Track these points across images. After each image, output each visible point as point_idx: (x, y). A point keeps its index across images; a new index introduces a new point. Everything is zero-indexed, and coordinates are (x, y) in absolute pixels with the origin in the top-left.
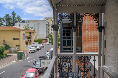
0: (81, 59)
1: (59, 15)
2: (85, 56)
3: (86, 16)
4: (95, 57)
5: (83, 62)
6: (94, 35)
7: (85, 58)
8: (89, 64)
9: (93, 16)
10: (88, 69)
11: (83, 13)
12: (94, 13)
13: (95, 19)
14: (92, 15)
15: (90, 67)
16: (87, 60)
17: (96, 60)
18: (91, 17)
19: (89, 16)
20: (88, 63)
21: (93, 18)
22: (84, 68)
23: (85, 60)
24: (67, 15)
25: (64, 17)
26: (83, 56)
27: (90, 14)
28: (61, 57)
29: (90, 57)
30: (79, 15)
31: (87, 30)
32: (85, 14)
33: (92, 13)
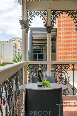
0: (57, 68)
1: (29, 12)
2: (61, 65)
3: (63, 14)
4: (73, 65)
5: (59, 72)
6: (71, 51)
7: (61, 67)
8: (66, 75)
9: (71, 14)
10: (65, 81)
11: (59, 11)
12: (72, 11)
13: (73, 18)
14: (69, 13)
15: (68, 78)
16: (64, 69)
17: (75, 70)
18: (69, 15)
19: (66, 14)
20: (65, 73)
21: (71, 17)
22: (61, 80)
23: (61, 70)
24: (39, 13)
25: (35, 15)
26: (59, 65)
27: (67, 12)
28: (32, 66)
29: (68, 65)
30: (54, 13)
31: (62, 44)
32: (61, 12)
33: (70, 11)
